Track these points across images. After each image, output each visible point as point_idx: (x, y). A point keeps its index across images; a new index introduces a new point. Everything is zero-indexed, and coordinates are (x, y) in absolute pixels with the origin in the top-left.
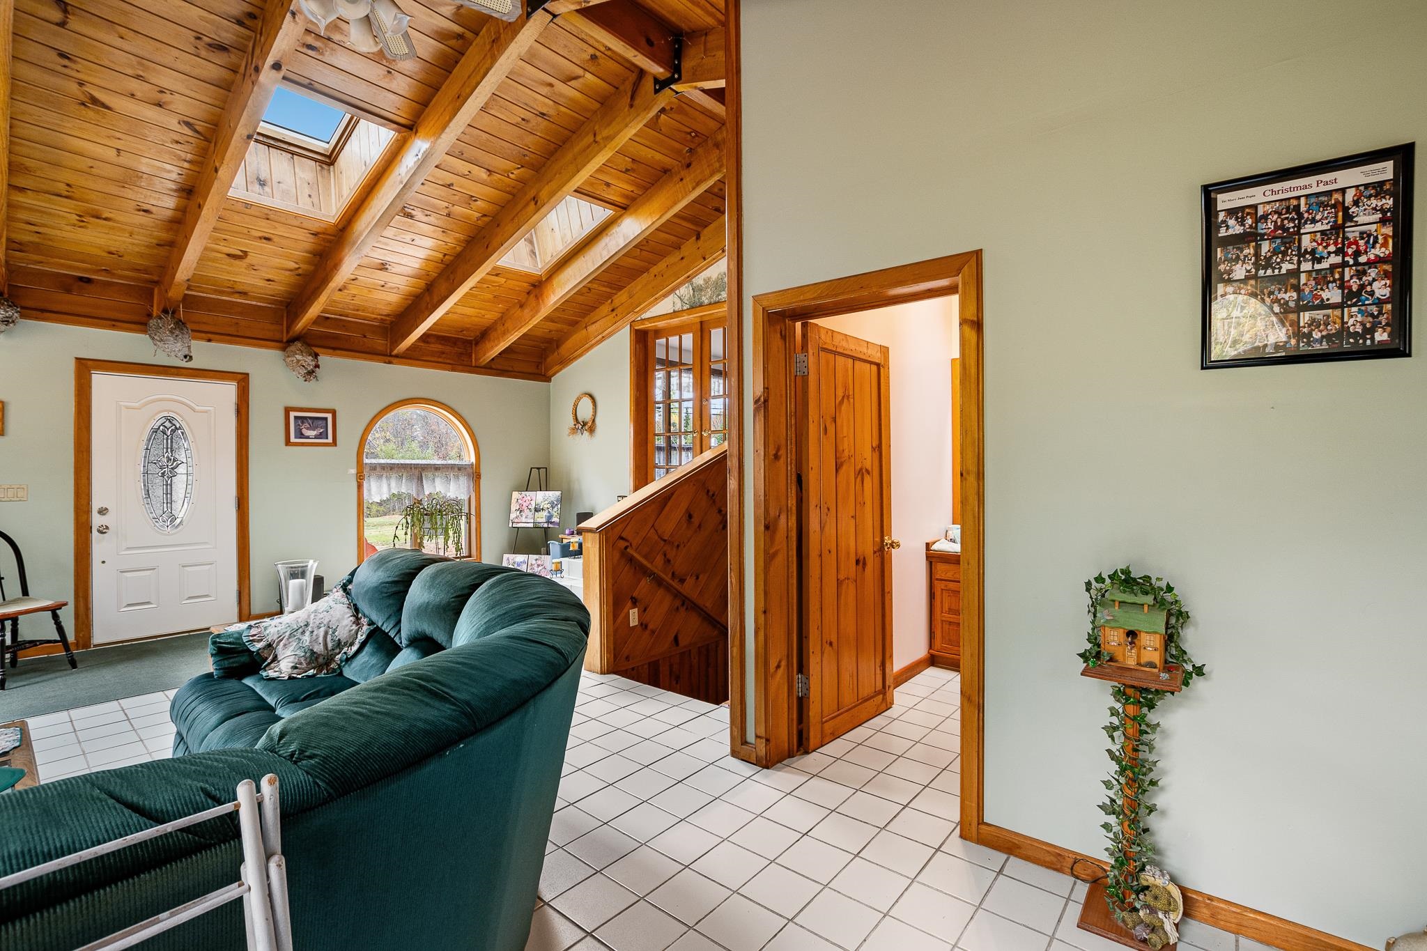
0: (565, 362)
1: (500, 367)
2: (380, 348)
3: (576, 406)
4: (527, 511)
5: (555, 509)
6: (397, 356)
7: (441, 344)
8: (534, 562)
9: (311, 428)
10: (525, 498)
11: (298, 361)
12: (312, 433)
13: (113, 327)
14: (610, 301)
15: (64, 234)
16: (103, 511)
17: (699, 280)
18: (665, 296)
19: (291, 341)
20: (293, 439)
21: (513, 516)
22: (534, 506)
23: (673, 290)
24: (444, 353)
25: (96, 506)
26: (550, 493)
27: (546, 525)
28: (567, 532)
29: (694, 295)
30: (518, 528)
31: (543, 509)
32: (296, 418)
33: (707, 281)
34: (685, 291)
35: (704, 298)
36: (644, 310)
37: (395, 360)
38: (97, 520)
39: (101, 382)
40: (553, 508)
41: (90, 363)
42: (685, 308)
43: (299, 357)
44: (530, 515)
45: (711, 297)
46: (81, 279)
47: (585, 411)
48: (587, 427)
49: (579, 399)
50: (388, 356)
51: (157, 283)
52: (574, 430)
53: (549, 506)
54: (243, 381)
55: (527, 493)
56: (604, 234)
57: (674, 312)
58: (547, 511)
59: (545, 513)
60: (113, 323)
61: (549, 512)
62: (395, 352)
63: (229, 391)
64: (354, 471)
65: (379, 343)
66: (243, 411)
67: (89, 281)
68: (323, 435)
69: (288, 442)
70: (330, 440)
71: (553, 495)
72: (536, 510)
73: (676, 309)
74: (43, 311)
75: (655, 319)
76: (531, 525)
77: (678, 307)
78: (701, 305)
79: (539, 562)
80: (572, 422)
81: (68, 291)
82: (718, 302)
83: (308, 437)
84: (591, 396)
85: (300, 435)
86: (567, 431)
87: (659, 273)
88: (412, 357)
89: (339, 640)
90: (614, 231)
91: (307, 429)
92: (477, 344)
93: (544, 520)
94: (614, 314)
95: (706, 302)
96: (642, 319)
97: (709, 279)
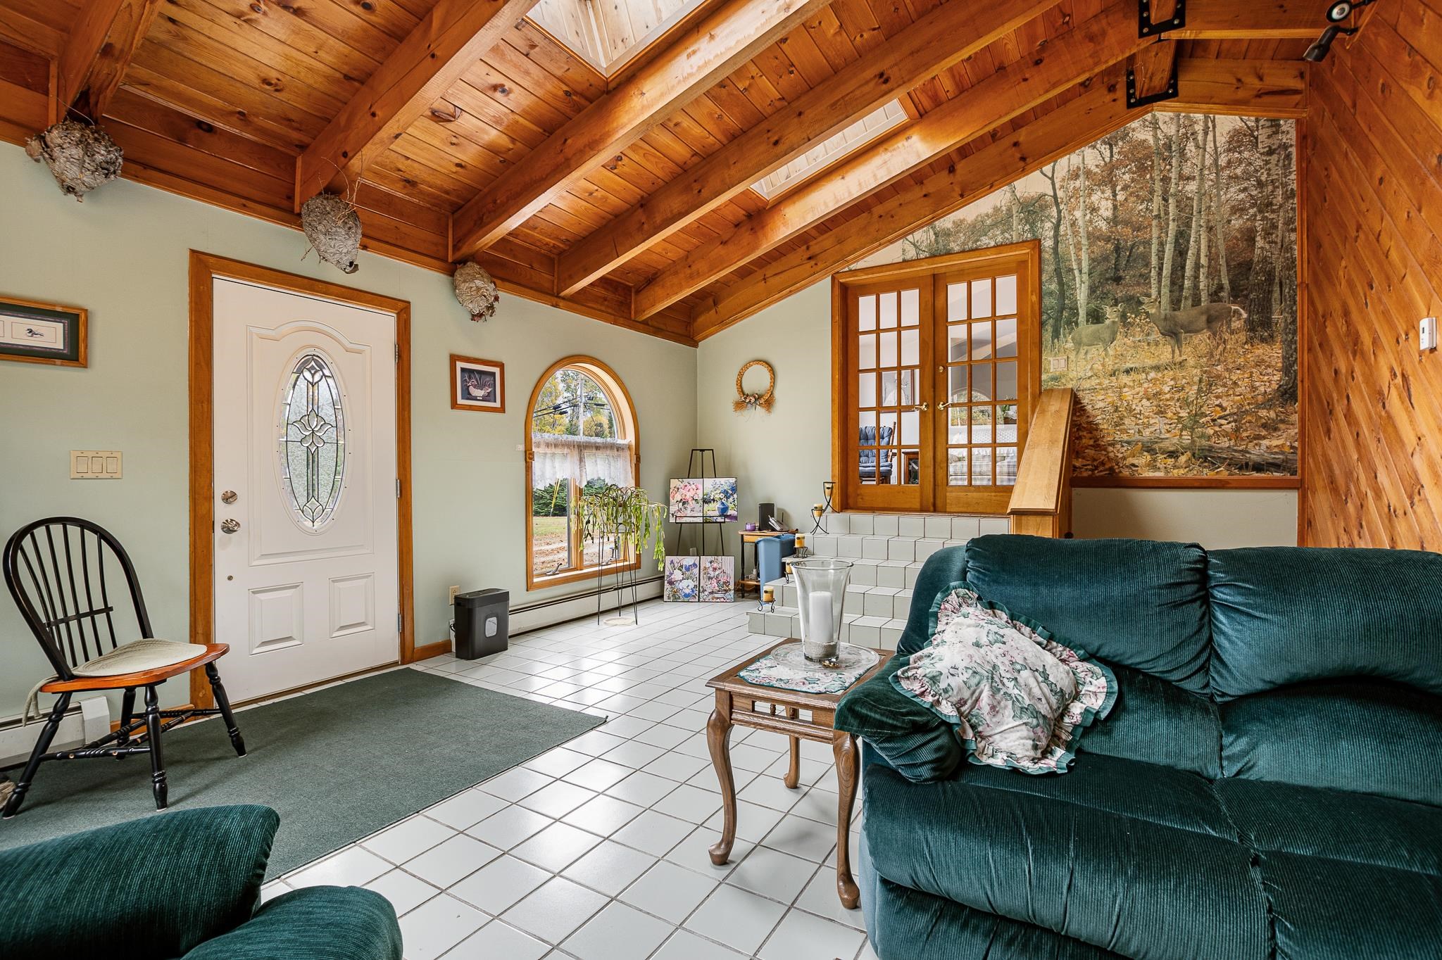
0: (723, 323)
1: (655, 327)
2: (547, 285)
3: (741, 375)
4: (692, 504)
5: (731, 500)
6: (563, 298)
7: (603, 288)
8: (708, 565)
9: (480, 386)
10: (689, 487)
11: (478, 289)
12: (479, 393)
13: (243, 208)
14: (805, 247)
16: (229, 498)
17: (946, 222)
18: (891, 242)
19: (463, 262)
20: (460, 401)
21: (673, 509)
22: (701, 496)
23: (904, 235)
24: (605, 299)
25: (219, 490)
26: (723, 480)
27: (720, 520)
28: (748, 527)
29: (936, 241)
30: (681, 523)
31: (714, 500)
32: (463, 370)
33: (958, 224)
34: (923, 236)
35: (952, 245)
36: (856, 260)
37: (562, 303)
38: (221, 512)
39: (225, 290)
40: (728, 498)
41: (212, 260)
42: (922, 256)
43: (479, 283)
44: (698, 507)
45: (963, 243)
46: (200, 124)
47: (757, 380)
48: (762, 401)
49: (746, 366)
50: (552, 295)
51: (303, 147)
52: (740, 405)
53: (722, 496)
54: (403, 311)
55: (691, 481)
56: (881, 149)
57: (904, 261)
58: (719, 503)
59: (718, 505)
60: (243, 201)
61: (723, 503)
62: (562, 294)
63: (386, 322)
64: (521, 447)
65: (544, 278)
66: (405, 356)
67: (210, 129)
68: (490, 397)
69: (454, 405)
70: (498, 404)
71: (725, 483)
72: (706, 501)
73: (908, 257)
74: (146, 166)
75: (875, 270)
76: (700, 520)
77: (911, 253)
78: (949, 253)
79: (715, 565)
80: (734, 395)
81: (182, 140)
82: (977, 249)
83: (475, 399)
84: (758, 361)
85: (467, 395)
86: (731, 407)
87: (887, 214)
88: (580, 302)
90: (900, 145)
91: (475, 387)
92: (638, 292)
93: (717, 513)
94: (812, 263)
95: (957, 249)
96: (851, 270)
97: (962, 221)
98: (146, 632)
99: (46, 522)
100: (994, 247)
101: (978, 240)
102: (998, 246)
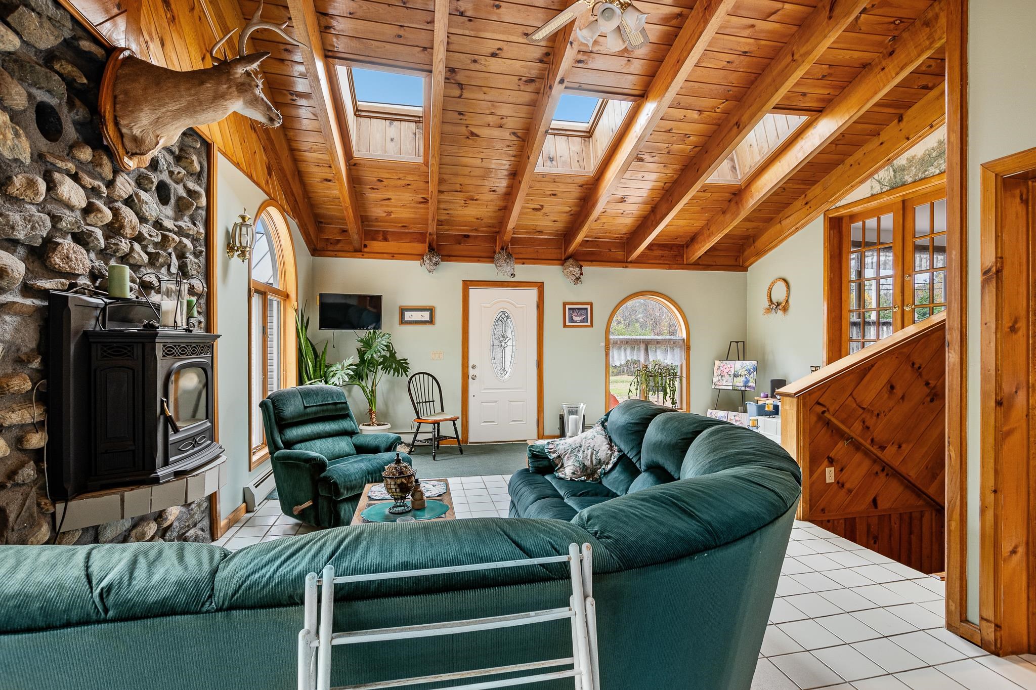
0: (760, 254)
1: (706, 263)
2: (620, 257)
3: (770, 290)
4: (727, 376)
5: (752, 375)
6: (631, 262)
7: (660, 250)
8: (733, 418)
9: (578, 316)
10: (726, 366)
11: (571, 271)
12: (578, 319)
13: (479, 261)
14: (803, 196)
15: (459, 212)
16: (474, 367)
17: (901, 161)
18: (862, 182)
19: (567, 259)
20: (568, 323)
21: (715, 380)
22: (733, 372)
23: (871, 175)
24: (663, 256)
25: (470, 365)
26: (747, 362)
27: (743, 389)
28: (762, 395)
29: (894, 175)
30: (720, 389)
31: (740, 375)
32: (569, 309)
33: (910, 160)
34: (885, 174)
35: (906, 177)
36: (839, 199)
37: (630, 265)
38: (472, 372)
39: (473, 292)
40: (750, 374)
41: (469, 282)
42: (884, 190)
43: (571, 269)
44: (730, 379)
45: (915, 175)
46: (464, 236)
47: (779, 293)
48: (780, 307)
49: (773, 284)
50: (624, 262)
51: (498, 232)
52: (769, 310)
53: (746, 373)
54: (540, 286)
55: (728, 362)
56: (799, 138)
57: (872, 195)
58: (744, 377)
59: (742, 379)
60: (478, 259)
61: (746, 378)
62: (630, 259)
63: (533, 293)
64: (603, 344)
65: (620, 254)
66: (541, 307)
67: (467, 236)
68: (585, 320)
69: (565, 325)
70: (589, 323)
71: (750, 364)
72: (735, 376)
73: (875, 192)
74: (450, 256)
75: (851, 205)
76: (731, 388)
77: (877, 189)
78: (904, 185)
79: (737, 418)
80: (766, 304)
81: (460, 244)
82: (925, 178)
83: (576, 322)
84: (785, 281)
85: (572, 320)
86: (762, 311)
87: (855, 162)
88: (642, 261)
89: (600, 459)
90: (809, 133)
91: (576, 316)
92: (687, 247)
93: (742, 384)
94: (808, 206)
95: (910, 180)
96: (836, 208)
97: (913, 157)
98: (443, 410)
99: (419, 374)
100: (939, 174)
101: (926, 171)
102: (942, 173)
